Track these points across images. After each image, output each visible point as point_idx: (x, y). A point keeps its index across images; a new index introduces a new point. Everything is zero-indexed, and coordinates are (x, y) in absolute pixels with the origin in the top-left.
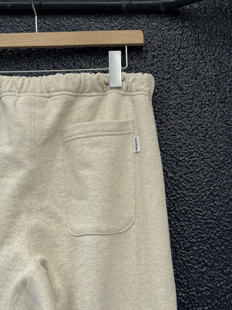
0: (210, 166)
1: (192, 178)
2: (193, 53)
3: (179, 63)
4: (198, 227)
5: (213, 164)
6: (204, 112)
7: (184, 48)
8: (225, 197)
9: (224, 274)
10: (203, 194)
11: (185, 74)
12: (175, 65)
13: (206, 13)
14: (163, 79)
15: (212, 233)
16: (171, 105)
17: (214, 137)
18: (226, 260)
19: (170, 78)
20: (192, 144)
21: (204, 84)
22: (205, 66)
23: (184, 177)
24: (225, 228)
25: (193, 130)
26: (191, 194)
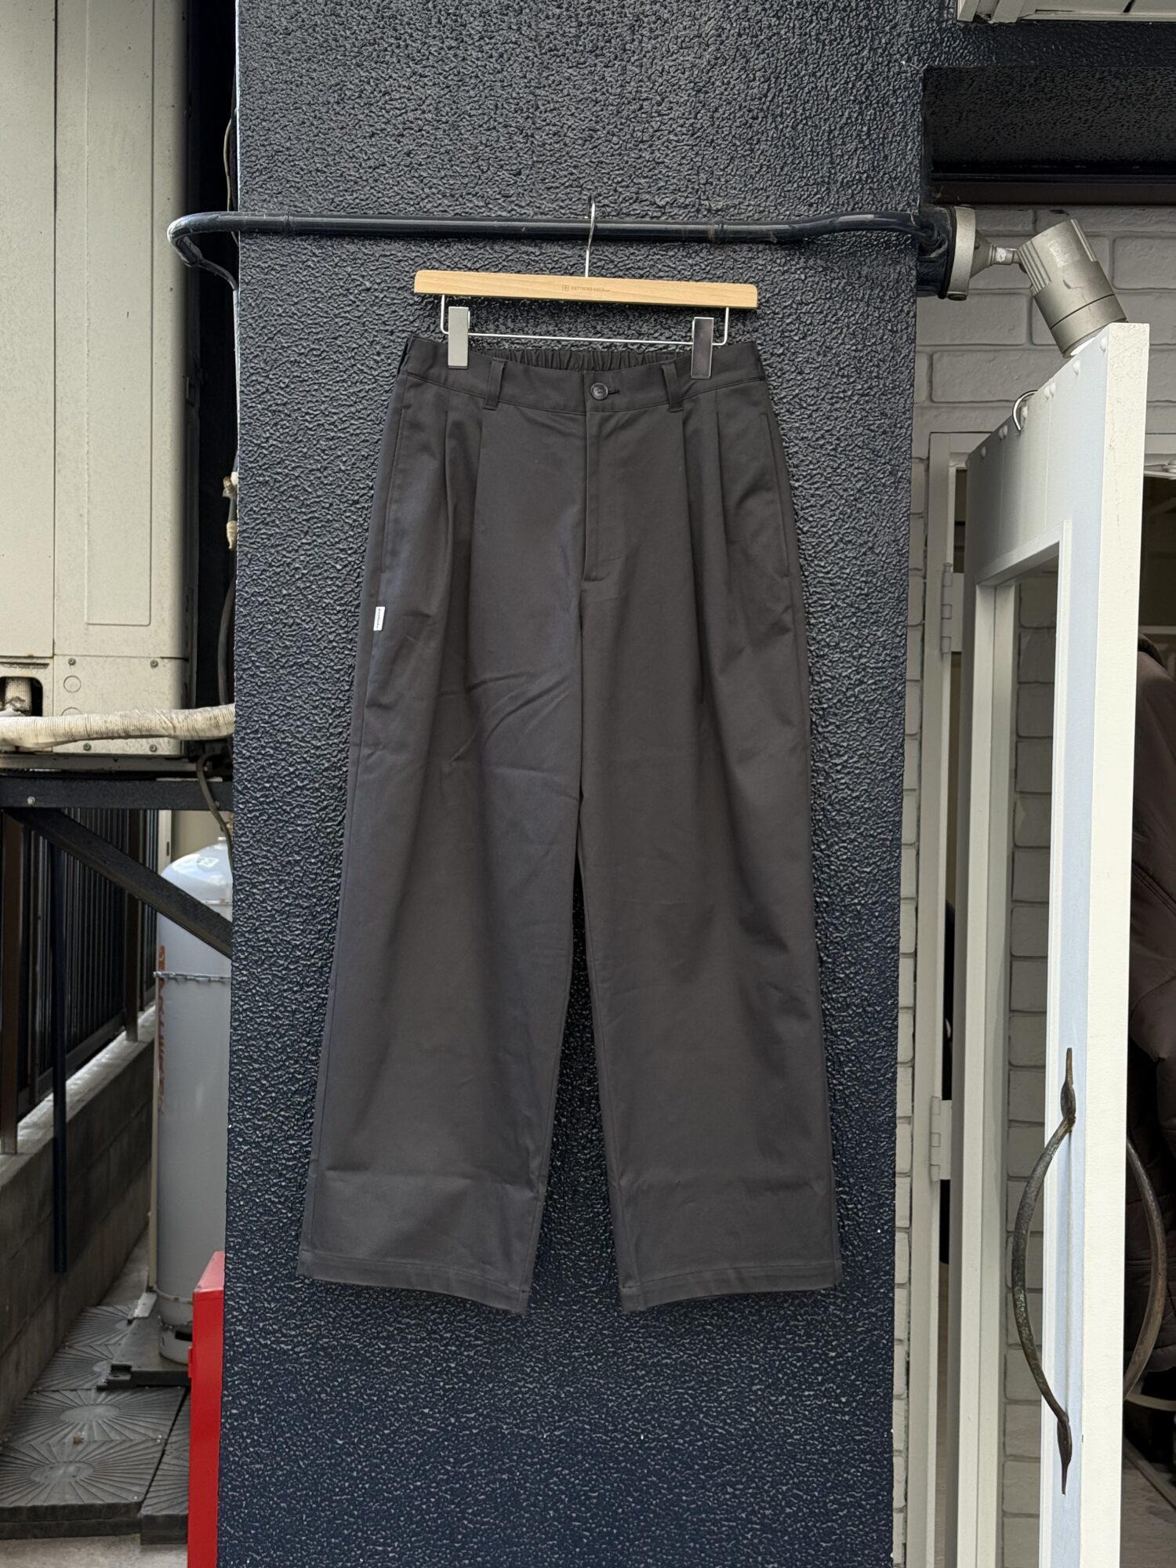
0: (842, 496)
1: (812, 516)
2: (821, 312)
3: (798, 329)
4: (819, 590)
5: (845, 495)
6: (836, 410)
7: (808, 304)
8: (861, 545)
9: (854, 658)
10: (829, 541)
11: (809, 347)
12: (791, 331)
13: (843, 245)
14: (772, 354)
15: (838, 599)
16: (784, 397)
17: (850, 451)
18: (857, 637)
19: (782, 354)
20: (814, 461)
21: (837, 364)
22: (841, 333)
23: (801, 513)
24: (858, 592)
25: (817, 440)
26: (810, 540)
